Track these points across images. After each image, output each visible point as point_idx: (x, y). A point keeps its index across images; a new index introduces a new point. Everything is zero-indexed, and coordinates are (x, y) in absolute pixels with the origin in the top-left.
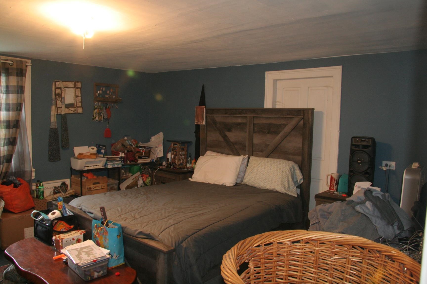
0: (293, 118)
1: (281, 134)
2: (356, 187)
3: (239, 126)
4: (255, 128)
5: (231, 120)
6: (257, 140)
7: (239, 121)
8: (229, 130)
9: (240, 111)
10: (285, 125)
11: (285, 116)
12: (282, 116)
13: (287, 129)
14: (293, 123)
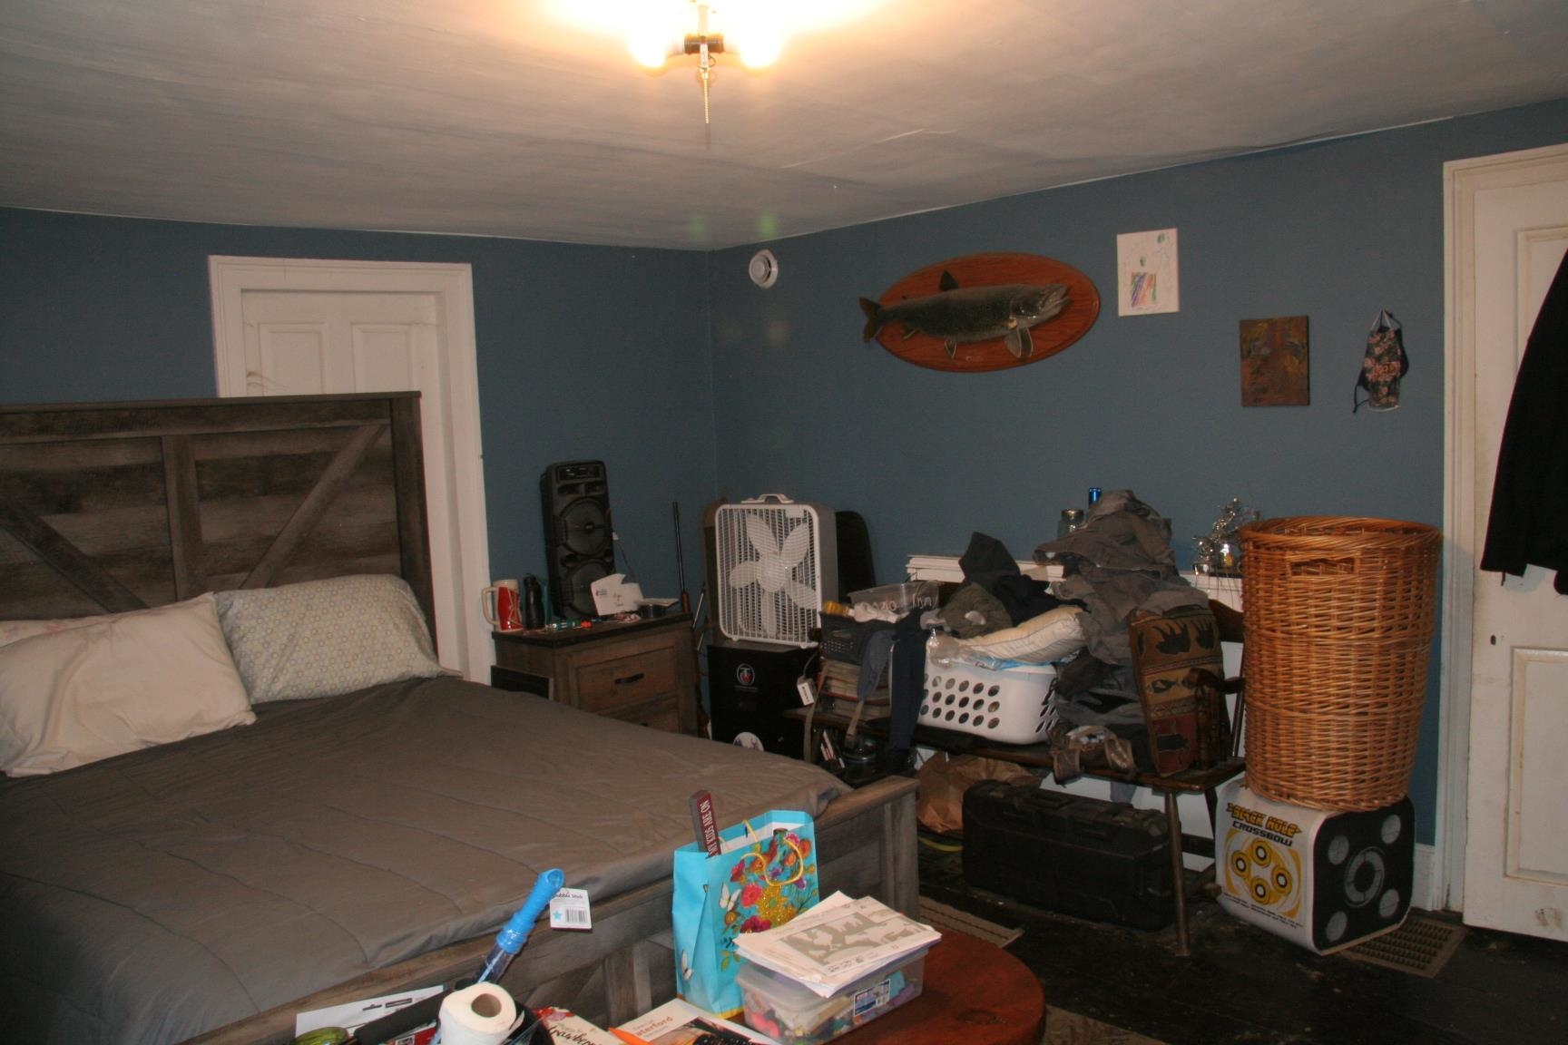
0: (358, 427)
1: (318, 491)
2: (597, 594)
3: (118, 483)
4: (204, 482)
5: (66, 460)
6: (218, 525)
7: (121, 457)
8: (68, 504)
9: (126, 414)
10: (329, 457)
11: (328, 425)
12: (318, 425)
13: (338, 469)
14: (358, 444)
